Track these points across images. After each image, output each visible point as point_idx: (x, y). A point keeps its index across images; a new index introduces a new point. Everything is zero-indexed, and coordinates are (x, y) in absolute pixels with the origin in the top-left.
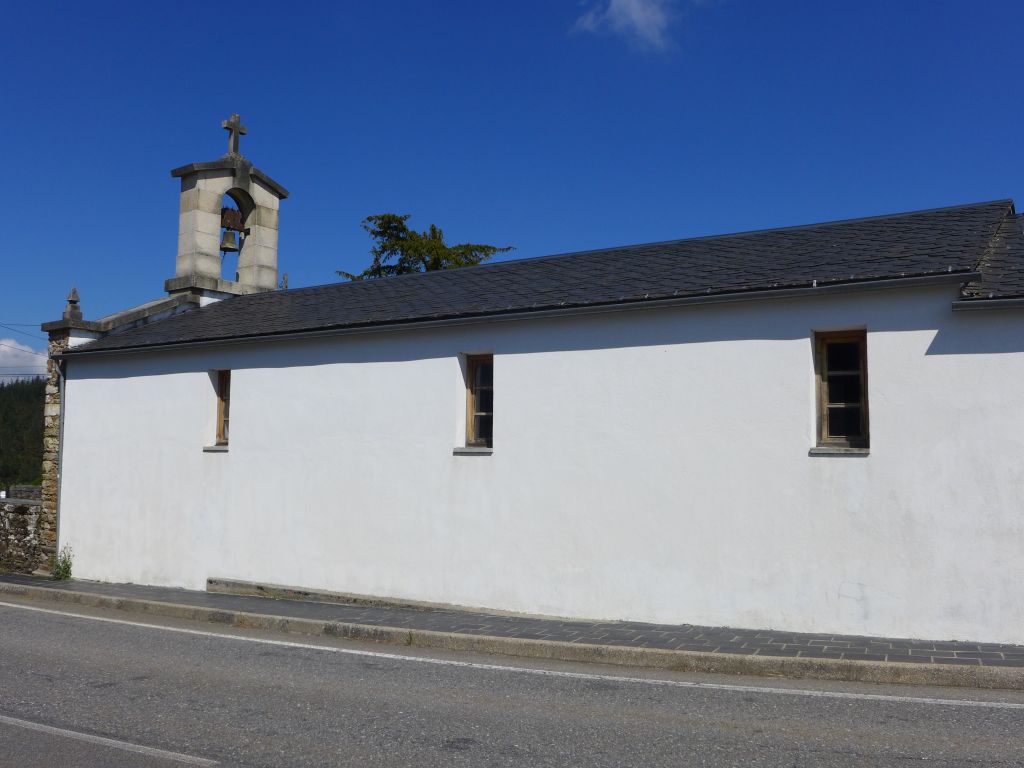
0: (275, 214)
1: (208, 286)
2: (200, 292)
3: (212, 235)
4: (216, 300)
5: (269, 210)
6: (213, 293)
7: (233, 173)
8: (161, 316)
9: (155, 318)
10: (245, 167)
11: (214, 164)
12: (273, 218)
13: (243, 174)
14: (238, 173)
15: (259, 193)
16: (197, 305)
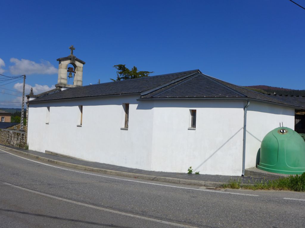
0: (82, 68)
1: (63, 86)
2: (61, 87)
3: (65, 74)
4: (66, 89)
5: (80, 67)
6: (65, 87)
7: (70, 59)
8: (52, 93)
9: (50, 94)
10: (74, 57)
11: (65, 58)
12: (81, 69)
13: (73, 59)
14: (72, 59)
15: (77, 63)
16: (61, 90)
